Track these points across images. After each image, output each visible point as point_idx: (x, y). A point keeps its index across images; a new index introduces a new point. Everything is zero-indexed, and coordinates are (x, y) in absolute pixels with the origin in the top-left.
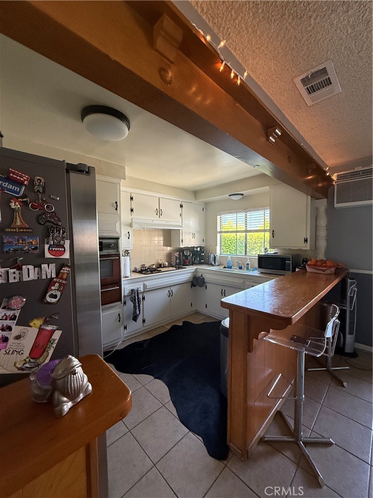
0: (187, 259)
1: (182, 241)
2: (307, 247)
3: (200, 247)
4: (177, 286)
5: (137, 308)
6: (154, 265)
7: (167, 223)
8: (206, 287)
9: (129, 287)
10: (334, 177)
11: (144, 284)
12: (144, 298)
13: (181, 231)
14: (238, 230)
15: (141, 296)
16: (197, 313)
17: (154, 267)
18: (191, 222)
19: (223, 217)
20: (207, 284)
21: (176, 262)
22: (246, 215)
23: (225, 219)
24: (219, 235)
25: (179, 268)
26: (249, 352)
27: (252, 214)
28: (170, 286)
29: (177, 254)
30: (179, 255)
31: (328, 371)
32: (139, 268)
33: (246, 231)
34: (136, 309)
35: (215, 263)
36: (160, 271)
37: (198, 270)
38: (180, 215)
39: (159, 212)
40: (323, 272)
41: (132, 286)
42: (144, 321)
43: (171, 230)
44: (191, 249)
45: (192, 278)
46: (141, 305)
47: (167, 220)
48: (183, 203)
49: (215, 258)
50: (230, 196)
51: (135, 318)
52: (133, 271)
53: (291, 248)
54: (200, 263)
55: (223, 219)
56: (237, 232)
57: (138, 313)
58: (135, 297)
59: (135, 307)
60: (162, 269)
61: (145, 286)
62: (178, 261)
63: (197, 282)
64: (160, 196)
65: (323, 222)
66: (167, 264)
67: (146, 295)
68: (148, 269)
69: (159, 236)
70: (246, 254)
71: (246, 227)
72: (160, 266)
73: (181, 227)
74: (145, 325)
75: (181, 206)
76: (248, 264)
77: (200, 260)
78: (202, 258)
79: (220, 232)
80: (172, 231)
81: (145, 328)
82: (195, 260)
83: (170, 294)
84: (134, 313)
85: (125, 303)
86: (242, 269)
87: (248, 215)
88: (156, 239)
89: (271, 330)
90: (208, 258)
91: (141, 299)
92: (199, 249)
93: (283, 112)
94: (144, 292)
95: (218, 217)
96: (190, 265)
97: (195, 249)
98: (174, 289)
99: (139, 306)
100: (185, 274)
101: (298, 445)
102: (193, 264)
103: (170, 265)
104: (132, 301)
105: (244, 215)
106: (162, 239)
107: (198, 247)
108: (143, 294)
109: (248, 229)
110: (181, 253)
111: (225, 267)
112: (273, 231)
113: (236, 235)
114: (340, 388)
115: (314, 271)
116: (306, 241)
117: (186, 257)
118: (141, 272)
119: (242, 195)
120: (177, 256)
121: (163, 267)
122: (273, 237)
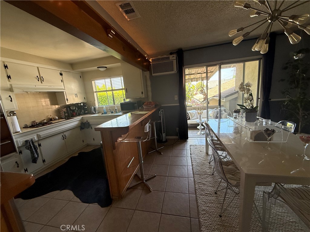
0: (74, 112)
1: (67, 100)
2: (143, 96)
3: (83, 103)
4: (69, 131)
5: (35, 152)
6: (44, 120)
7: (50, 87)
8: (92, 128)
9: (21, 140)
10: (150, 60)
11: (37, 135)
12: (40, 145)
13: (64, 92)
14: (107, 89)
15: (36, 144)
16: (88, 145)
17: (45, 121)
18: (72, 86)
19: (96, 82)
20: (92, 126)
21: (65, 116)
22: (111, 80)
23: (97, 83)
24: (95, 94)
25: (68, 119)
26: (114, 149)
27: (114, 80)
28: (63, 132)
29: (65, 110)
30: (67, 110)
31: (156, 151)
32: (29, 124)
33: (112, 90)
34: (34, 154)
35: (95, 112)
36: (51, 123)
37: (84, 118)
38: (62, 81)
39: (40, 79)
40: (149, 107)
41: (26, 138)
42: (44, 161)
43: (55, 92)
44: (76, 105)
45: (80, 124)
46: (38, 150)
47: (49, 85)
48: (62, 72)
49: (95, 109)
50: (98, 68)
51: (34, 160)
52: (23, 128)
53: (137, 98)
54: (85, 114)
55: (96, 83)
56: (106, 91)
57: (36, 156)
58: (30, 145)
59: (32, 153)
60: (53, 122)
61: (38, 136)
62: (66, 114)
63: (84, 126)
64: (38, 66)
65: (149, 83)
66: (57, 118)
67: (42, 143)
68: (39, 123)
69: (44, 98)
70: (114, 104)
71: (112, 87)
72: (51, 120)
73: (64, 89)
74: (45, 163)
75: (61, 74)
76: (116, 110)
77: (84, 111)
78: (85, 110)
79: (96, 92)
80: (56, 94)
81: (46, 166)
82: (80, 112)
83: (64, 138)
84: (32, 158)
85: (21, 152)
86: (113, 113)
87: (112, 80)
88: (43, 100)
89: (122, 135)
90: (90, 109)
91: (38, 146)
92: (82, 104)
93: (116, 20)
94: (39, 140)
95: (93, 82)
96: (77, 116)
97: (79, 105)
98: (67, 134)
99: (36, 152)
100: (74, 122)
101: (143, 183)
102: (79, 115)
103: (60, 118)
104: (28, 149)
105: (110, 80)
106: (48, 100)
107: (82, 103)
108: (38, 142)
109: (113, 89)
110: (68, 109)
111: (102, 114)
112: (126, 89)
113: (107, 93)
114: (160, 155)
115: (146, 107)
116: (142, 93)
117: (73, 111)
118: (32, 126)
119: (106, 67)
120: (65, 111)
121: (54, 120)
122: (127, 92)
